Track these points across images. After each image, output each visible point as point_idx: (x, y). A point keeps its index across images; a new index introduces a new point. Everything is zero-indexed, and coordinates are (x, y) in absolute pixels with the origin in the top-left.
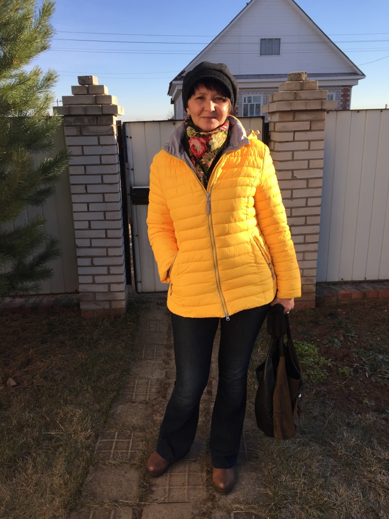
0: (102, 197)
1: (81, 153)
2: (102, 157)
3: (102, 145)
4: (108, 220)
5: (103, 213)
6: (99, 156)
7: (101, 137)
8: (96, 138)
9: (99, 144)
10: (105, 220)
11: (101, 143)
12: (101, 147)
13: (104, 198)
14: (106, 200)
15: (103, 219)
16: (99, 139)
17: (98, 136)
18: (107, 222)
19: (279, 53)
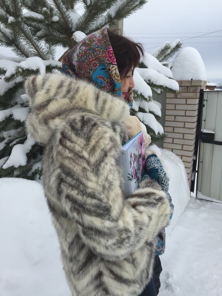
0: (183, 136)
1: (174, 109)
5: (181, 145)
7: (188, 100)
10: (182, 150)
11: (187, 103)
12: (187, 105)
13: (183, 137)
14: (185, 138)
15: (181, 149)
16: (186, 100)
17: (186, 99)
18: (183, 151)
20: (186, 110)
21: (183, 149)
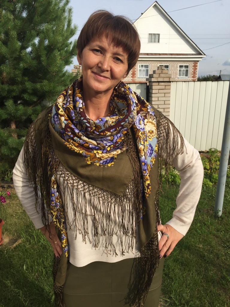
19: (159, 42)
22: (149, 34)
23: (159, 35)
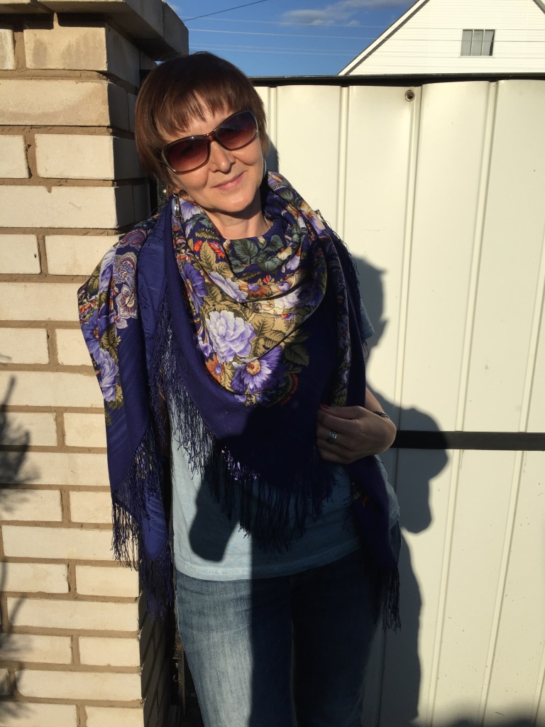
0: (53, 427)
2: (50, 240)
3: (51, 183)
4: (81, 526)
5: (57, 493)
6: (33, 239)
7: (42, 140)
8: (17, 142)
9: (32, 176)
10: (66, 522)
11: (43, 171)
12: (42, 189)
13: (61, 434)
14: (70, 441)
15: (59, 518)
16: (29, 147)
17: (29, 132)
18: (77, 531)
19: (491, 53)
20: (41, 234)
21: (75, 518)
22: (464, 30)
23: (494, 31)
